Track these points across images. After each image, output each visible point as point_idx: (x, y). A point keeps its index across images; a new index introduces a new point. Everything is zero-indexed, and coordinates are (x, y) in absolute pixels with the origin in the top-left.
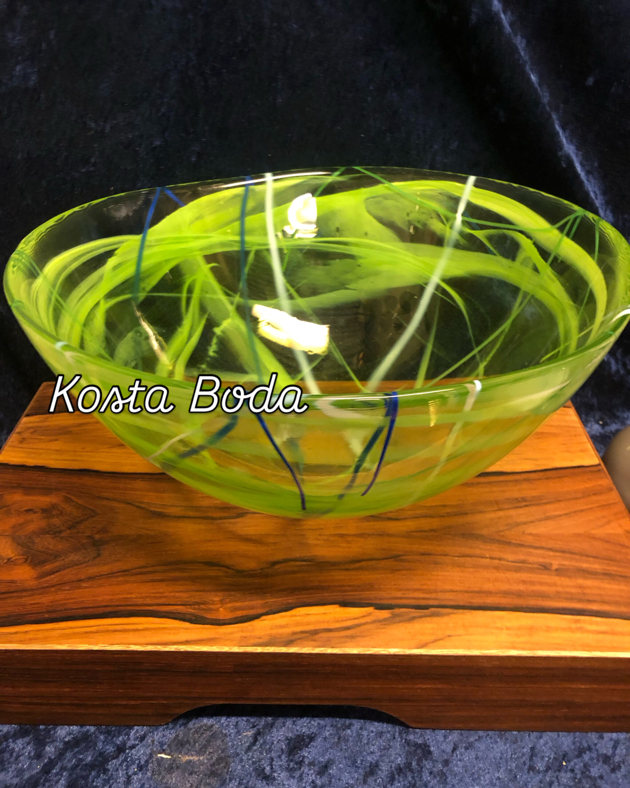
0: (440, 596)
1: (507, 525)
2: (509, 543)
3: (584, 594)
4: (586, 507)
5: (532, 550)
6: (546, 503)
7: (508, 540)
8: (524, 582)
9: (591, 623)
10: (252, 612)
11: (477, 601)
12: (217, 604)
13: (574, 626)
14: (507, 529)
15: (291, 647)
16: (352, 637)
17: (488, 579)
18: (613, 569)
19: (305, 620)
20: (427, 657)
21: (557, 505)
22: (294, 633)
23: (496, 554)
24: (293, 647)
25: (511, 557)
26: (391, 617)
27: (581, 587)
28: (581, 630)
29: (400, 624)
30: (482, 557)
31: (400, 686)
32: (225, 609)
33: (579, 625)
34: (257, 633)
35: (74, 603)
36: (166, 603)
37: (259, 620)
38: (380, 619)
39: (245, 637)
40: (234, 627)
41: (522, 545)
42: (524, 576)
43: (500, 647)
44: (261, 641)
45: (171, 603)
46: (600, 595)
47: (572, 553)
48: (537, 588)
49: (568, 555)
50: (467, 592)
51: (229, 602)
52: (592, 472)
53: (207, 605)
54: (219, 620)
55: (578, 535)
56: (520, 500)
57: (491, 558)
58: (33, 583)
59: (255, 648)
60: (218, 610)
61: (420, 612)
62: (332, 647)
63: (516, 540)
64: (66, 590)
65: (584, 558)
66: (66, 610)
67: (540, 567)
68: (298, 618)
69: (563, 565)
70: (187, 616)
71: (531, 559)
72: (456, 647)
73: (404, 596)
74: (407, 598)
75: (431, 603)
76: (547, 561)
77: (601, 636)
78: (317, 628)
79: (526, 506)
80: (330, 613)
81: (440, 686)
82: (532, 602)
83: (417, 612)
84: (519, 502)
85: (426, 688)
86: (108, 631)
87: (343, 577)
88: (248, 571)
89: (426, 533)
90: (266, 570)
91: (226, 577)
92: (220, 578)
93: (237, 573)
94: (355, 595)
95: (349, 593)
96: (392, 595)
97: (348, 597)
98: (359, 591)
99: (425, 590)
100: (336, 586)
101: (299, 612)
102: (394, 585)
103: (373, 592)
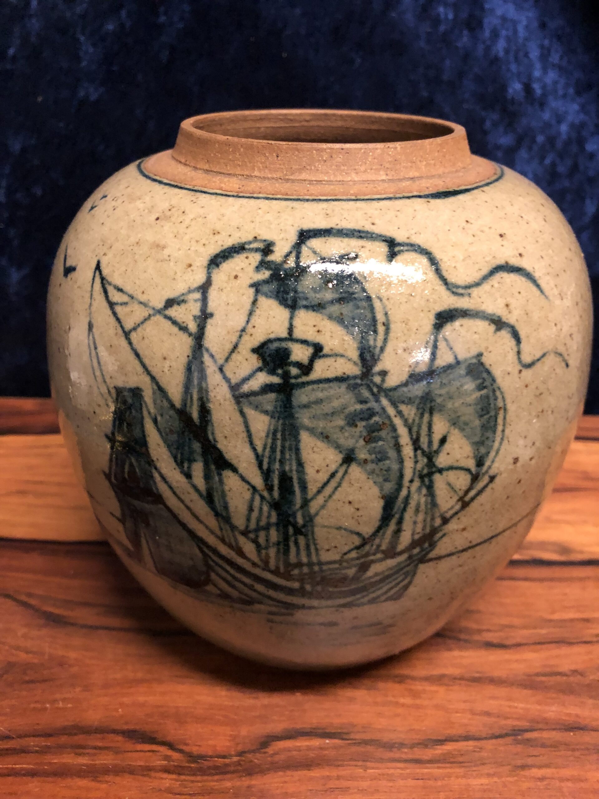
87: (411, 782)
88: (211, 757)
89: (565, 678)
90: (250, 756)
91: (166, 770)
92: (153, 774)
93: (189, 762)
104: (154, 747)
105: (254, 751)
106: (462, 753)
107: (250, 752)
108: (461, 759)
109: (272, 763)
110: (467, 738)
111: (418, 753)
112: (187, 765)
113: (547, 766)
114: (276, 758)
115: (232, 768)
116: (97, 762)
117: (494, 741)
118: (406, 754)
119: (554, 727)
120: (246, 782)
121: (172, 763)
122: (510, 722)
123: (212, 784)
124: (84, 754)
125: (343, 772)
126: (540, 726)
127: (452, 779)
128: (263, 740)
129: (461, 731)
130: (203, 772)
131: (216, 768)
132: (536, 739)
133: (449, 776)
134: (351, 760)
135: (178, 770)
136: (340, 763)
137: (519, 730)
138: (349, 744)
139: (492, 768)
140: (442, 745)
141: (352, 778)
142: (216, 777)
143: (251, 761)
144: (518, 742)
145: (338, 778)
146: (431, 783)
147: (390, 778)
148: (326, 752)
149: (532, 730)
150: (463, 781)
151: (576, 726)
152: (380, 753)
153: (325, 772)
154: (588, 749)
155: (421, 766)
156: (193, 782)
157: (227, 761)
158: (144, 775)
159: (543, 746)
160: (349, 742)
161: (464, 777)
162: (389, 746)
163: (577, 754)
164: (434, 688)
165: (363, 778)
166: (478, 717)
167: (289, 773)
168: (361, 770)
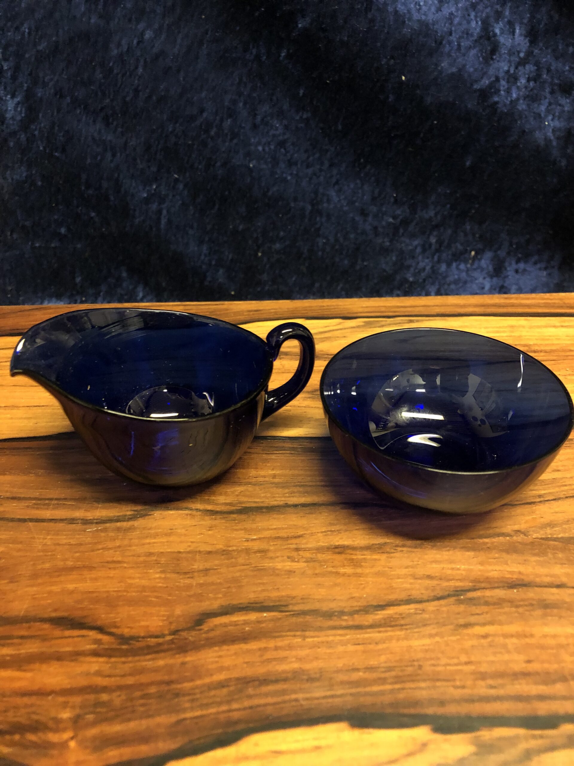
12: (64, 730)
26: (476, 754)
32: (81, 742)
38: (452, 762)
51: (94, 724)
53: (39, 735)
60: (64, 745)
61: (542, 737)
73: (493, 692)
74: (501, 697)
80: (329, 747)
83: (534, 737)
87: (351, 648)
88: (143, 637)
89: (508, 538)
90: (184, 634)
91: (95, 654)
92: (82, 659)
93: (121, 644)
94: (382, 693)
95: (368, 689)
96: (467, 691)
97: (368, 700)
98: (390, 681)
99: (537, 673)
100: (338, 671)
101: (256, 745)
102: (467, 663)
103: (423, 685)
104: (83, 632)
105: (189, 629)
106: (404, 616)
107: (183, 630)
108: (402, 622)
109: (207, 639)
110: (408, 601)
111: (359, 619)
112: (118, 647)
113: (491, 623)
114: (211, 634)
115: (166, 647)
116: (23, 651)
117: (436, 603)
118: (347, 620)
119: (496, 585)
120: (179, 659)
121: (102, 646)
122: (452, 583)
123: (144, 663)
124: (9, 645)
125: (280, 643)
126: (483, 585)
127: (394, 641)
128: (198, 618)
129: (403, 596)
130: (135, 652)
131: (148, 647)
132: (479, 598)
133: (390, 639)
134: (289, 630)
135: (109, 653)
136: (277, 634)
137: (462, 591)
138: (287, 616)
139: (434, 628)
140: (383, 609)
141: (290, 647)
142: (149, 657)
143: (186, 639)
144: (460, 602)
145: (276, 648)
146: (371, 647)
147: (329, 645)
148: (263, 625)
149: (474, 589)
150: (405, 643)
151: (520, 583)
152: (319, 621)
153: (262, 644)
154: (532, 605)
155: (360, 631)
156: (124, 663)
157: (160, 640)
158: (72, 661)
159: (487, 603)
160: (287, 613)
161: (406, 638)
162: (329, 615)
163: (521, 610)
164: (375, 557)
165: (301, 647)
166: (420, 581)
167: (225, 647)
168: (300, 640)
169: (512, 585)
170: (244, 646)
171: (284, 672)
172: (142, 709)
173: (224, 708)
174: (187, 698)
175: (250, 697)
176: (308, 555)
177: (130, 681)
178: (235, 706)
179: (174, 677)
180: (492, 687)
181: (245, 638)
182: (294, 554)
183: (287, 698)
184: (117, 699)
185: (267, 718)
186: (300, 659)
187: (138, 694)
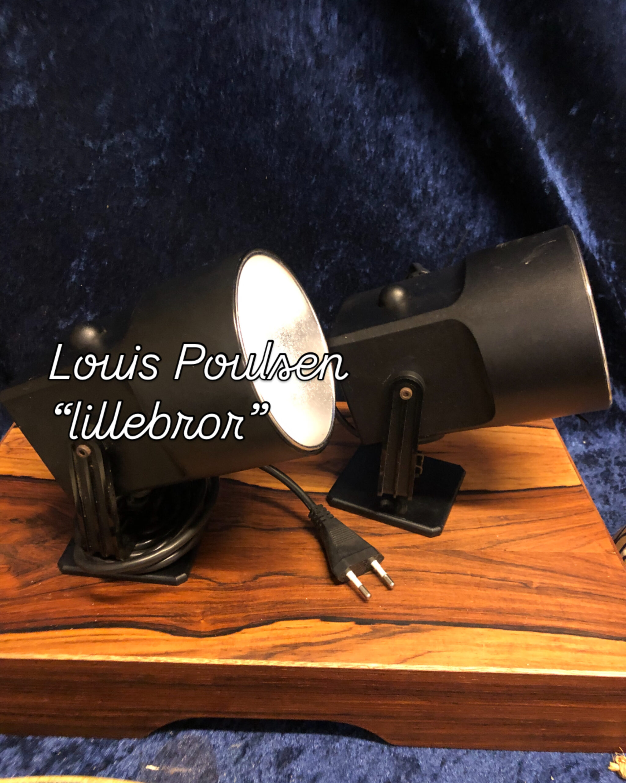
0: (421, 612)
1: (489, 542)
2: (491, 561)
3: (563, 612)
4: (567, 527)
5: (514, 568)
6: (528, 522)
7: (491, 558)
8: (505, 600)
9: (571, 642)
10: (234, 625)
11: (458, 617)
12: (198, 616)
13: (553, 644)
14: (488, 547)
15: (271, 660)
16: (332, 651)
17: (469, 597)
18: (592, 588)
19: (285, 634)
20: (406, 673)
21: (538, 524)
22: (275, 647)
23: (477, 571)
24: (274, 660)
25: (492, 574)
26: (371, 632)
27: (561, 605)
28: (560, 648)
29: (381, 639)
30: (465, 574)
31: (379, 702)
32: (206, 621)
33: (558, 644)
34: (237, 646)
35: (54, 613)
36: (147, 614)
37: (239, 632)
38: (361, 634)
39: (226, 650)
40: (214, 640)
41: (502, 563)
42: (505, 593)
43: (480, 664)
44: (241, 654)
45: (153, 614)
46: (580, 614)
47: (552, 572)
48: (516, 606)
49: (548, 574)
50: (447, 608)
51: (211, 615)
52: (574, 492)
53: (188, 618)
54: (200, 632)
55: (559, 554)
56: (502, 518)
57: (472, 575)
58: (15, 593)
59: (234, 660)
60: (199, 622)
61: (401, 628)
62: (312, 661)
63: (497, 557)
64: (47, 600)
65: (565, 577)
66: (46, 619)
67: (520, 585)
68: (279, 632)
69: (544, 583)
70: (168, 628)
71: (512, 577)
72: (435, 663)
73: (385, 611)
74: (388, 614)
75: (412, 618)
76: (529, 579)
77: (580, 655)
78: (297, 642)
79: (507, 524)
80: (311, 627)
81: (419, 703)
82: (513, 620)
83: (398, 628)
84: (502, 520)
85: (405, 705)
86: (88, 641)
87: (324, 592)
88: (230, 584)
89: (409, 549)
90: (248, 583)
91: (208, 589)
92: (202, 591)
93: (219, 586)
94: (336, 609)
95: (331, 608)
96: (374, 610)
97: (330, 612)
98: (340, 605)
99: (406, 605)
100: (318, 601)
101: (280, 625)
102: (375, 600)
103: (354, 607)
104: (201, 580)
105: (250, 581)
109: (259, 586)
114: (261, 584)
115: (240, 588)
120: (246, 593)
121: (211, 586)
123: (230, 594)
125: (292, 588)
126: (391, 569)
128: (255, 577)
130: (226, 589)
131: (232, 588)
134: (297, 584)
135: (214, 589)
136: (291, 585)
141: (297, 590)
142: (233, 591)
147: (315, 590)
148: (285, 581)
153: (284, 589)
154: (412, 579)
156: (221, 593)
157: (237, 585)
158: (197, 591)
160: (297, 577)
163: (406, 580)
165: (302, 591)
167: (267, 589)
168: (301, 588)
169: (404, 570)
170: (276, 589)
171: (293, 600)
172: (231, 611)
173: (267, 612)
174: (250, 608)
175: (278, 608)
176: (308, 551)
177: (225, 600)
178: (271, 611)
179: (245, 600)
180: (385, 609)
181: (276, 586)
182: (302, 551)
183: (294, 609)
184: (220, 607)
185: (285, 616)
186: (302, 596)
187: (229, 605)
